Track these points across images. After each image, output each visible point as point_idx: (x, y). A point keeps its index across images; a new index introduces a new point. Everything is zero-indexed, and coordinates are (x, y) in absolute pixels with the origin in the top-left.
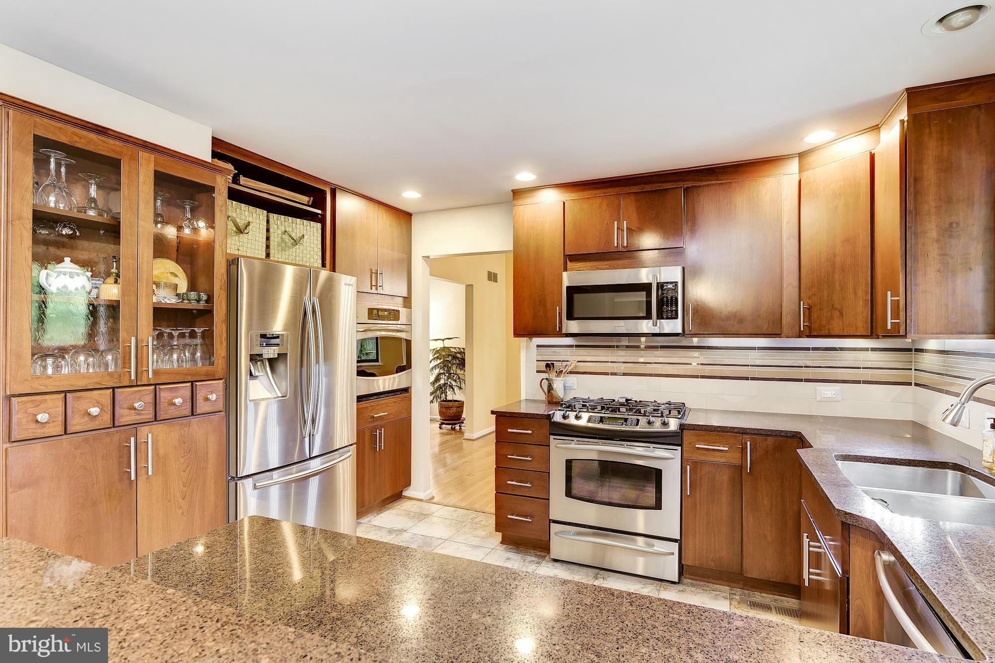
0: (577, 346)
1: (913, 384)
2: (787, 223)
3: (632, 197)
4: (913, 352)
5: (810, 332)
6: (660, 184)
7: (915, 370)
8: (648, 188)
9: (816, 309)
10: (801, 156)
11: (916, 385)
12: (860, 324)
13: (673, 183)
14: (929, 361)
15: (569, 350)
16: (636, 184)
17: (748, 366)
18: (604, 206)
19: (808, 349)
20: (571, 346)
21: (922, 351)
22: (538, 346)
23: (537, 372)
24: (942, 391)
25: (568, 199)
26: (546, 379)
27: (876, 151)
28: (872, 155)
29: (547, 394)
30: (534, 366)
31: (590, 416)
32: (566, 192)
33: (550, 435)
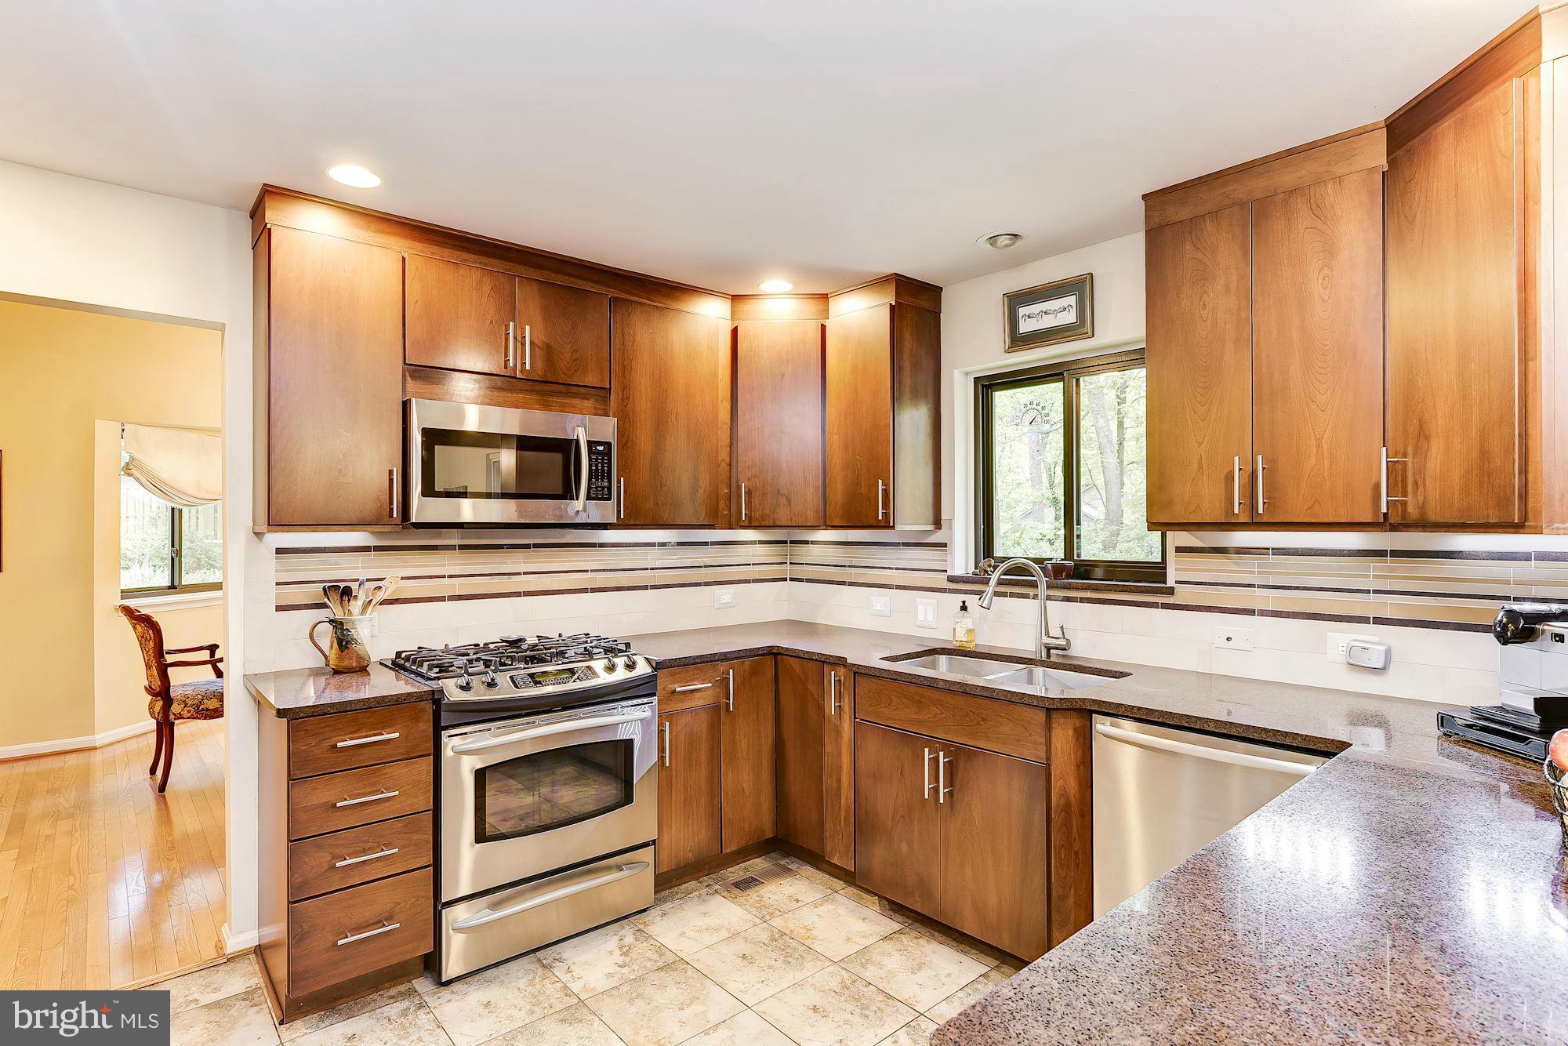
0: (378, 549)
1: (788, 579)
3: (535, 287)
4: (789, 545)
5: (750, 522)
6: (573, 279)
7: (790, 563)
8: (559, 279)
9: (757, 495)
10: (735, 298)
11: (791, 579)
12: (810, 513)
13: (592, 284)
15: (360, 557)
16: (541, 267)
17: (647, 569)
18: (487, 288)
19: (706, 544)
21: (806, 542)
22: (279, 551)
23: (279, 608)
24: (842, 583)
25: (411, 251)
26: (331, 621)
27: (827, 323)
28: (823, 327)
29: (333, 654)
30: (271, 596)
31: (511, 678)
32: (406, 237)
33: (438, 730)
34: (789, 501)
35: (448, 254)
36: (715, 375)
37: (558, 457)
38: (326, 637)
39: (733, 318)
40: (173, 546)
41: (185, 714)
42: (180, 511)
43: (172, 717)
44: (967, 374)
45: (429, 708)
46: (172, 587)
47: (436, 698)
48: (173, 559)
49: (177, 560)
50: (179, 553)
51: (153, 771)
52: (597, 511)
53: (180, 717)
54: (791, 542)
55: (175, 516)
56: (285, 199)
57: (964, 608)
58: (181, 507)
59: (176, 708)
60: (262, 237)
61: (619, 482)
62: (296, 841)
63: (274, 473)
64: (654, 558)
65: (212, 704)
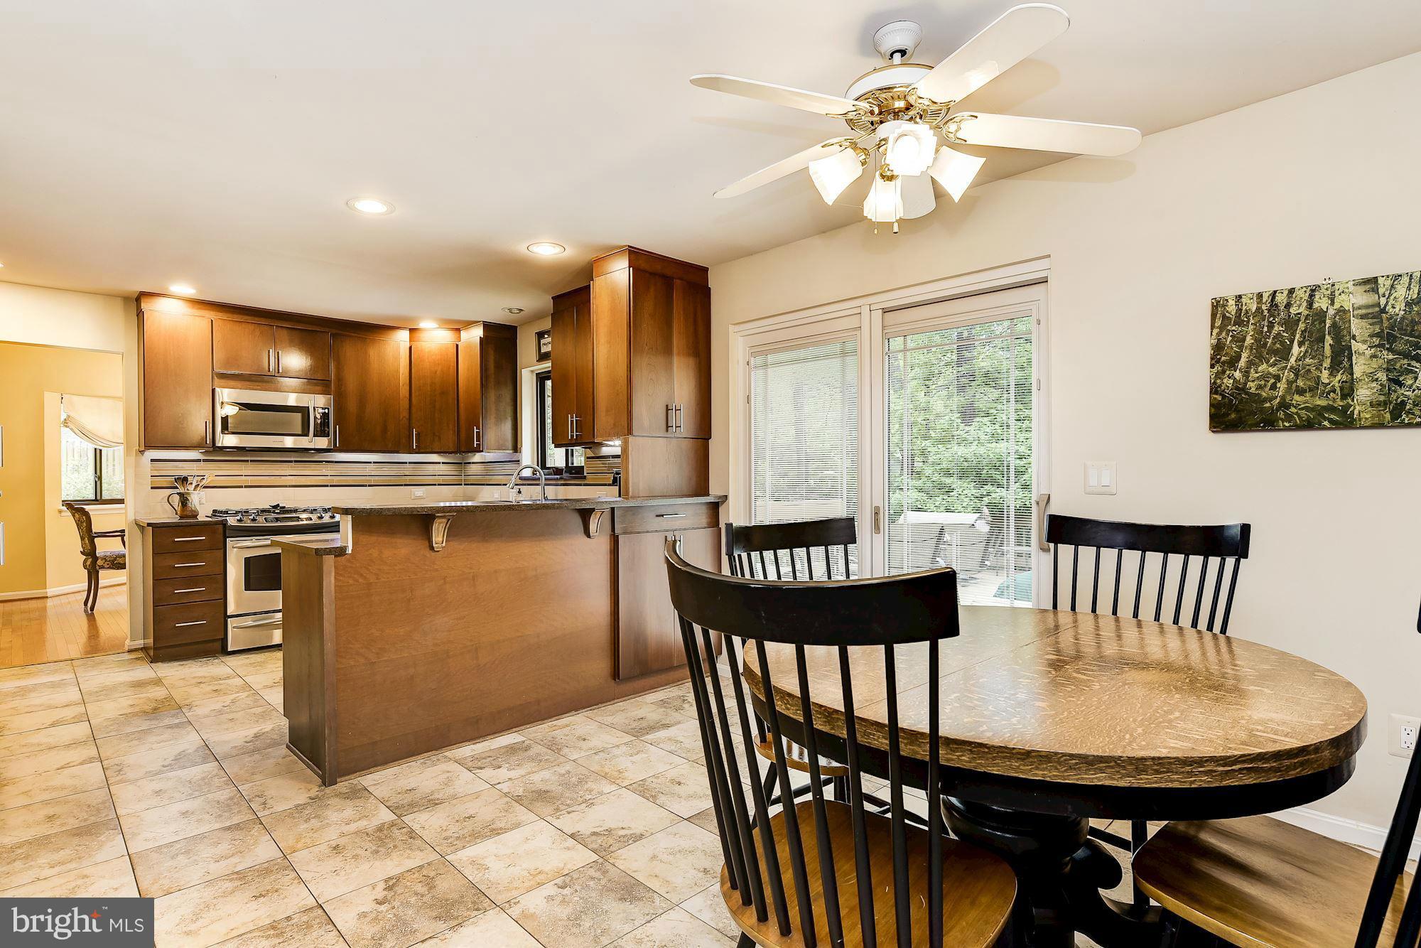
0: (204, 461)
1: (463, 485)
2: (403, 374)
3: (285, 332)
4: (463, 465)
5: (419, 450)
6: (308, 325)
7: (464, 475)
8: (299, 326)
9: (423, 435)
10: (412, 330)
11: (465, 484)
12: (451, 445)
13: (320, 327)
14: (473, 469)
15: (194, 464)
16: (289, 320)
17: (367, 476)
18: (258, 333)
19: (405, 463)
20: (199, 460)
21: (470, 463)
22: (152, 460)
23: (152, 488)
24: (483, 485)
25: (215, 317)
26: (178, 494)
27: (459, 344)
28: (457, 345)
29: (179, 509)
30: (148, 482)
31: (265, 519)
32: (213, 311)
33: (225, 538)
34: (440, 438)
35: (237, 317)
36: (398, 371)
37: (299, 416)
38: (176, 499)
39: (410, 341)
40: (96, 473)
41: (106, 566)
42: (101, 450)
43: (98, 567)
44: (532, 371)
45: (221, 527)
46: (96, 500)
47: (224, 523)
48: (96, 482)
49: (98, 483)
50: (100, 478)
51: (86, 603)
52: (322, 443)
53: (102, 567)
54: (465, 463)
55: (98, 454)
56: (149, 297)
57: (520, 492)
58: (101, 448)
59: (100, 562)
60: (140, 314)
61: (335, 428)
62: (157, 580)
63: (147, 422)
64: (370, 469)
65: (120, 561)
